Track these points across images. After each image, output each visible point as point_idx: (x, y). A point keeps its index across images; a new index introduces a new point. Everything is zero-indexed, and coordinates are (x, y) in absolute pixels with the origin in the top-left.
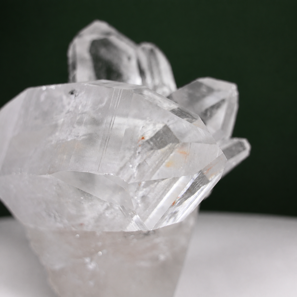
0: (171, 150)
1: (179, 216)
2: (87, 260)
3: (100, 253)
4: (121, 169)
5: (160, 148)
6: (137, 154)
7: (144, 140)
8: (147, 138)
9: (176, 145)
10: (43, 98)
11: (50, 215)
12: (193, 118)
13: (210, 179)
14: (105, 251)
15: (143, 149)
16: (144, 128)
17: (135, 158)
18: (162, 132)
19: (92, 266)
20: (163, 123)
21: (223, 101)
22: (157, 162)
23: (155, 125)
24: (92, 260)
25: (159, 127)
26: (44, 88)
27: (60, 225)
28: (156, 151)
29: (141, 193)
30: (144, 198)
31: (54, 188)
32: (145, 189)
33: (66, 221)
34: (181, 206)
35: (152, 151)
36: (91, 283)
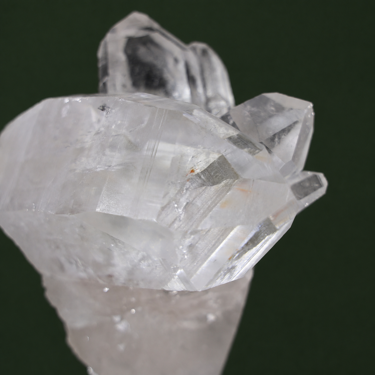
0: (228, 187)
1: (236, 273)
2: (117, 319)
3: (133, 311)
4: (163, 209)
5: (214, 184)
6: (185, 191)
7: (194, 174)
8: (198, 171)
9: (234, 181)
10: (64, 112)
11: (71, 263)
12: (256, 148)
13: (277, 227)
14: (140, 309)
15: (192, 184)
16: (194, 158)
17: (182, 196)
18: (216, 165)
19: (122, 326)
20: (219, 152)
21: (296, 123)
22: (209, 203)
23: (208, 154)
24: (122, 319)
25: (214, 157)
26: (67, 100)
27: (83, 275)
28: (209, 187)
29: (188, 241)
30: (191, 247)
31: (77, 230)
32: (192, 236)
33: (91, 271)
34: (239, 260)
35: (204, 188)
36: (121, 347)
